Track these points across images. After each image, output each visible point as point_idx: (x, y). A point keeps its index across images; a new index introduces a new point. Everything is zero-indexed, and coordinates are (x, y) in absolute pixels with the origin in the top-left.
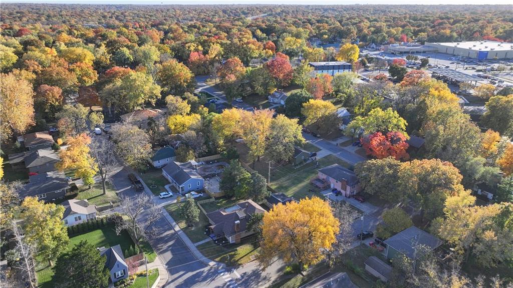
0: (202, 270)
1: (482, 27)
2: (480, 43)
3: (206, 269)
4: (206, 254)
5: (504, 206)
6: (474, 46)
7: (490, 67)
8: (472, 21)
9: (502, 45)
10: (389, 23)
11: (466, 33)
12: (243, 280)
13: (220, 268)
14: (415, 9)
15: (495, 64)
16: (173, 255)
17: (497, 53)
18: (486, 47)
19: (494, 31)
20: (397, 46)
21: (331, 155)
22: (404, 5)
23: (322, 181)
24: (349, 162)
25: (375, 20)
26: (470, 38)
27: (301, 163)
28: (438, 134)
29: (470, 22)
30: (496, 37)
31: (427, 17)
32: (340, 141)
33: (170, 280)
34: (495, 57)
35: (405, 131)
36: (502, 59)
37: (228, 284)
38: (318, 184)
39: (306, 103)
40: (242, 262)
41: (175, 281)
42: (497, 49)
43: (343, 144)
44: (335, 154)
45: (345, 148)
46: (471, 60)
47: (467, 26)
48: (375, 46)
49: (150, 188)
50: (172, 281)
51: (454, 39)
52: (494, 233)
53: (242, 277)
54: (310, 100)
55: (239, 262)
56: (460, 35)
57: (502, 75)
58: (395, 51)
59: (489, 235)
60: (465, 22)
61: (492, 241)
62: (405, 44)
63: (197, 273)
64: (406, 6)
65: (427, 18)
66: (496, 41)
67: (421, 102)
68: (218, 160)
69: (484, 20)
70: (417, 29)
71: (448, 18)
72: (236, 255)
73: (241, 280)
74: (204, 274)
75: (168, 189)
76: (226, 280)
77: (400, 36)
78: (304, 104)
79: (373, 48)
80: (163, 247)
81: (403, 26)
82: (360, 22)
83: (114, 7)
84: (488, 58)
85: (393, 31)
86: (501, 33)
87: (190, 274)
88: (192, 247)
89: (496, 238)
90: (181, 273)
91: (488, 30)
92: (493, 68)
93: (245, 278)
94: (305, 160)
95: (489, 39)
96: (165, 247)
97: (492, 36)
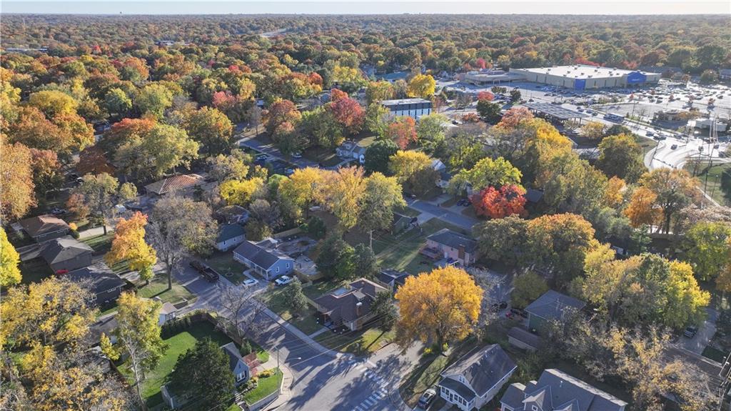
0: (331, 363)
1: (572, 47)
2: (573, 68)
3: (335, 361)
4: (329, 346)
5: (644, 258)
6: (569, 72)
7: (590, 99)
8: (557, 39)
9: (599, 70)
10: (457, 42)
11: (554, 55)
12: (381, 368)
13: (350, 359)
14: (484, 20)
15: (596, 95)
16: (289, 350)
17: (596, 81)
18: (582, 74)
19: (586, 52)
20: (477, 74)
21: (434, 218)
22: (468, 15)
23: (434, 251)
24: (459, 225)
25: (438, 38)
26: (560, 62)
27: (401, 231)
28: (558, 185)
29: (556, 39)
30: (589, 60)
31: (503, 33)
32: (441, 201)
33: (296, 379)
34: (594, 86)
35: (520, 184)
36: (603, 89)
37: (366, 374)
38: (430, 254)
39: (393, 155)
40: (372, 350)
41: (304, 379)
42: (595, 76)
43: (445, 204)
44: (439, 218)
45: (449, 209)
46: (568, 90)
47: (553, 45)
48: (447, 75)
49: (225, 277)
50: (300, 380)
51: (542, 63)
52: (640, 284)
53: (379, 365)
54: (398, 152)
55: (369, 350)
56: (547, 57)
57: (606, 109)
58: (475, 81)
59: (636, 287)
60: (550, 40)
61: (640, 293)
62: (484, 72)
63: (328, 366)
64: (472, 17)
65: (504, 35)
66: (590, 65)
67: (530, 148)
68: (298, 235)
69: (572, 36)
70: (495, 50)
71: (529, 35)
72: (363, 342)
73: (379, 368)
74: (336, 367)
75: (249, 276)
76: (362, 371)
77: (476, 60)
78: (391, 157)
79: (445, 77)
80: (274, 343)
81: (477, 46)
82: (420, 42)
83: (43, 19)
84: (586, 87)
85: (466, 53)
86: (594, 55)
87: (318, 369)
88: (308, 340)
89: (642, 290)
90: (308, 368)
91: (579, 51)
92: (594, 100)
93: (383, 366)
94: (406, 227)
95: (583, 63)
96: (277, 343)
97: (585, 58)
